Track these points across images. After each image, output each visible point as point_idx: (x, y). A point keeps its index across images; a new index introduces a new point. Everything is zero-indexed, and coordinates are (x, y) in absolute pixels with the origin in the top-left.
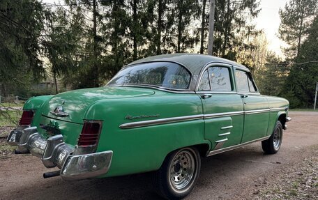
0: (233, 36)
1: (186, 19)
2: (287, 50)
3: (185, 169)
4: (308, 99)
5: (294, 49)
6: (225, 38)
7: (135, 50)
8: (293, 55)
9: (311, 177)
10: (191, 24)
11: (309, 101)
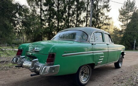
0: (99, 20)
1: (80, 12)
2: (122, 26)
3: (85, 74)
4: (131, 46)
5: (125, 25)
6: (96, 20)
7: (58, 25)
8: (125, 28)
9: (136, 77)
10: (82, 14)
11: (132, 47)
